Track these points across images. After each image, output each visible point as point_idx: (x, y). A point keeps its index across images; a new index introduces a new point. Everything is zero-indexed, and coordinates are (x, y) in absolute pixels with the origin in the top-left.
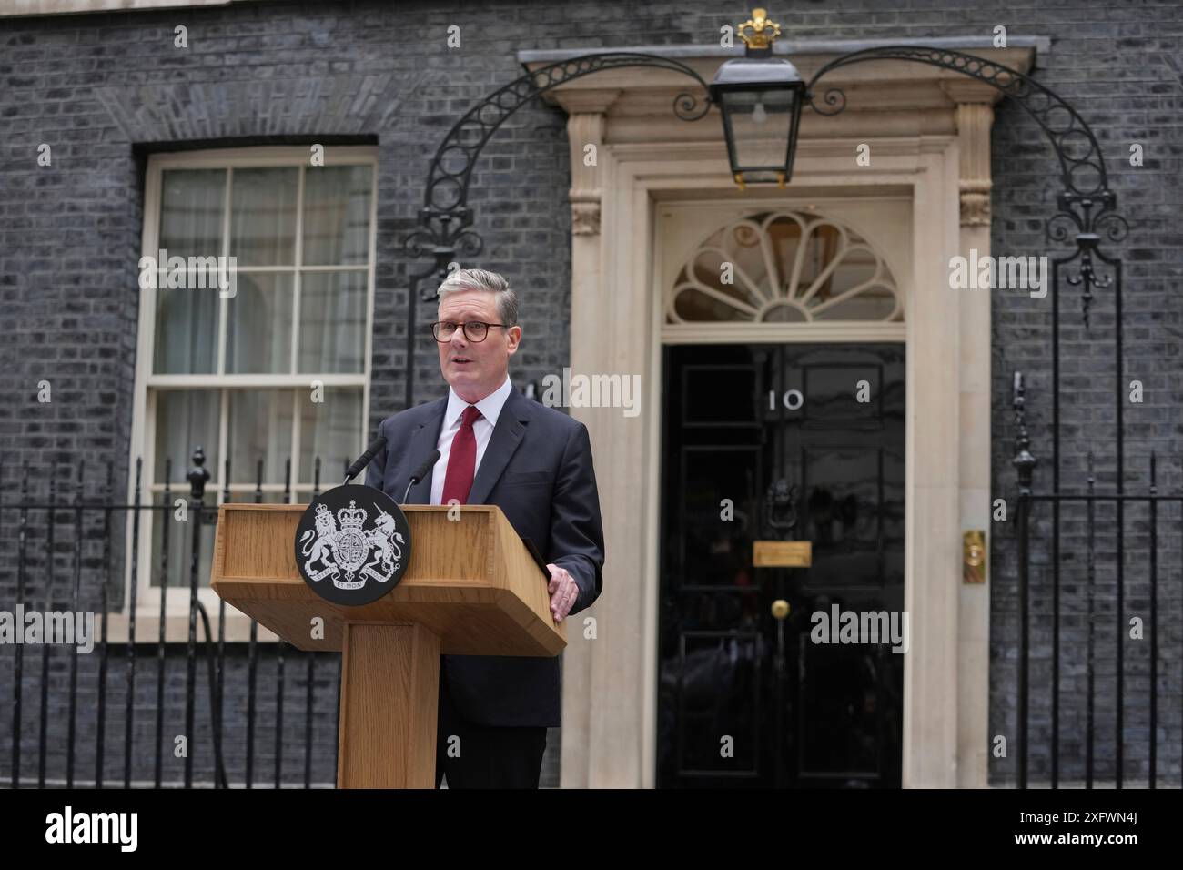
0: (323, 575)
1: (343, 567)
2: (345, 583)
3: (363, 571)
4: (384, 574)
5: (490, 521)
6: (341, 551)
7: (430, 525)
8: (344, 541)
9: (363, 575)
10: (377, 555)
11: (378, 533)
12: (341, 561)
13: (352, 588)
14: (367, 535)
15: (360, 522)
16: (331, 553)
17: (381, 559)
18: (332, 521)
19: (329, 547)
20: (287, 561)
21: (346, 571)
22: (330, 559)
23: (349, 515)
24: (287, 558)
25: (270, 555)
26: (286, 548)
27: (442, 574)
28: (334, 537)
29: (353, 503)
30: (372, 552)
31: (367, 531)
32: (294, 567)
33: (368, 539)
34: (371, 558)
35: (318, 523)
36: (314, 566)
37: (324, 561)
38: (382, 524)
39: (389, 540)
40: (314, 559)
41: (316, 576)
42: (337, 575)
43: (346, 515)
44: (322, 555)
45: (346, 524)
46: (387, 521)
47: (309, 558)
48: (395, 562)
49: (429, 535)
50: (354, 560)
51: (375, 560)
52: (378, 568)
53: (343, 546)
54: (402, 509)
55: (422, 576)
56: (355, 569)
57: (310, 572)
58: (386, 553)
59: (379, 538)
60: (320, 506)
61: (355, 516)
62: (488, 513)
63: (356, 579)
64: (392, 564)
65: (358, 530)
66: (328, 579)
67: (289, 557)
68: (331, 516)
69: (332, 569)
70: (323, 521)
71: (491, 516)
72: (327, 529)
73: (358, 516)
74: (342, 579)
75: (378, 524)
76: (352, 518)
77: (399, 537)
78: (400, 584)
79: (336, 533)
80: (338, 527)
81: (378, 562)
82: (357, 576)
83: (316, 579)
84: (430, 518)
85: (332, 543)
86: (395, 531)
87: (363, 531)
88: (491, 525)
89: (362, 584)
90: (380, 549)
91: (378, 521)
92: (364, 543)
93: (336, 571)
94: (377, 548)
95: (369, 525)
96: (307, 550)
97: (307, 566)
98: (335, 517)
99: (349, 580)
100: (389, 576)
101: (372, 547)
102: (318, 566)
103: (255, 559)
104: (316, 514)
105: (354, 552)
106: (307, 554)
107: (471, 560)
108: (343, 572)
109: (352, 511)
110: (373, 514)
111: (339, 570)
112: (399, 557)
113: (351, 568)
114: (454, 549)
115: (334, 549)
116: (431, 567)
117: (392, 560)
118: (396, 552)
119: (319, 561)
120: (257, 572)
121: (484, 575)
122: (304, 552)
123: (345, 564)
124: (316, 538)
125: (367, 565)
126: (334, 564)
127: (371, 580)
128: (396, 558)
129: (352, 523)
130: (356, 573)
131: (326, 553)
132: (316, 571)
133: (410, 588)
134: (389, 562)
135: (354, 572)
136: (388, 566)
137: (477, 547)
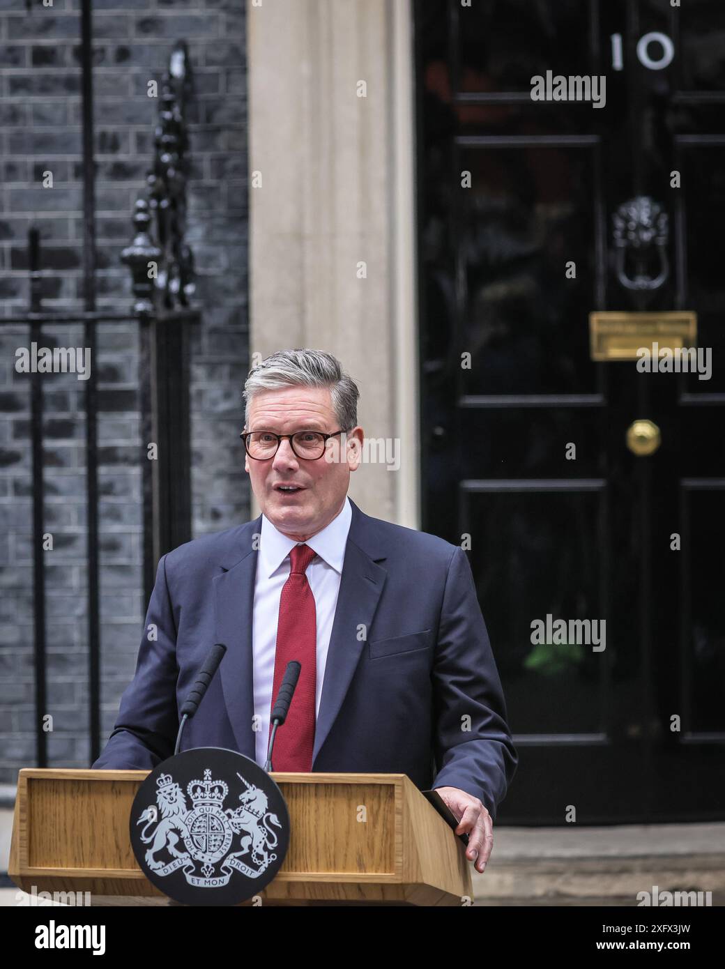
0: (171, 868)
1: (198, 857)
2: (202, 880)
3: (226, 863)
4: (256, 867)
5: (396, 795)
6: (195, 837)
7: (313, 800)
8: (198, 824)
9: (225, 868)
10: (245, 842)
11: (244, 813)
12: (195, 850)
13: (212, 886)
14: (229, 816)
15: (219, 798)
16: (181, 840)
17: (250, 847)
18: (180, 798)
19: (177, 831)
20: (117, 847)
21: (202, 864)
22: (181, 847)
23: (203, 790)
24: (116, 842)
25: (93, 838)
26: (115, 829)
27: (332, 865)
28: (183, 818)
29: (208, 772)
30: (237, 839)
31: (229, 811)
32: (128, 855)
33: (230, 821)
34: (236, 846)
35: (160, 799)
36: (157, 857)
37: (172, 850)
38: (250, 801)
39: (260, 823)
40: (158, 846)
41: (162, 869)
42: (189, 868)
43: (199, 790)
44: (168, 842)
45: (200, 801)
46: (256, 798)
47: (151, 845)
48: (270, 852)
49: (313, 813)
50: (212, 849)
51: (242, 849)
52: (246, 859)
53: (196, 830)
54: (276, 780)
55: (306, 868)
56: (215, 860)
57: (152, 864)
58: (257, 839)
59: (248, 821)
60: (163, 776)
61: (212, 790)
62: (393, 785)
63: (217, 874)
64: (265, 854)
65: (215, 809)
66: (179, 874)
67: (120, 843)
68: (179, 790)
69: (183, 860)
70: (168, 797)
71: (397, 791)
72: (174, 807)
73: (217, 790)
74: (198, 873)
75: (244, 801)
76: (208, 794)
77: (274, 819)
78: (275, 879)
79: (187, 813)
80: (189, 805)
81: (246, 851)
82: (218, 870)
83: (161, 873)
84: (313, 790)
85: (181, 826)
86: (267, 811)
87: (224, 810)
88: (398, 803)
89: (226, 879)
90: (248, 834)
91: (244, 797)
92: (226, 826)
93: (189, 863)
94: (244, 833)
95: (232, 803)
96: (147, 835)
97: (149, 856)
98: (185, 792)
99: (208, 875)
100: (262, 869)
101: (238, 832)
102: (163, 856)
103: (72, 843)
104: (159, 788)
105: (213, 838)
106: (148, 840)
107: (371, 847)
108: (199, 864)
109: (208, 783)
110: (237, 789)
111: (194, 862)
112: (275, 845)
113: (209, 859)
114: (348, 833)
115: (185, 834)
116: (317, 854)
117: (265, 848)
118: (271, 839)
119: (165, 850)
120: (77, 861)
121: (390, 866)
122: (143, 838)
123: (200, 853)
124: (160, 818)
125: (231, 856)
126: (186, 854)
127: (237, 875)
128: (270, 846)
129: (208, 801)
130: (217, 865)
131: (174, 839)
132: (161, 863)
133: (291, 885)
134: (260, 851)
135: (213, 865)
136: (260, 857)
137: (379, 828)
